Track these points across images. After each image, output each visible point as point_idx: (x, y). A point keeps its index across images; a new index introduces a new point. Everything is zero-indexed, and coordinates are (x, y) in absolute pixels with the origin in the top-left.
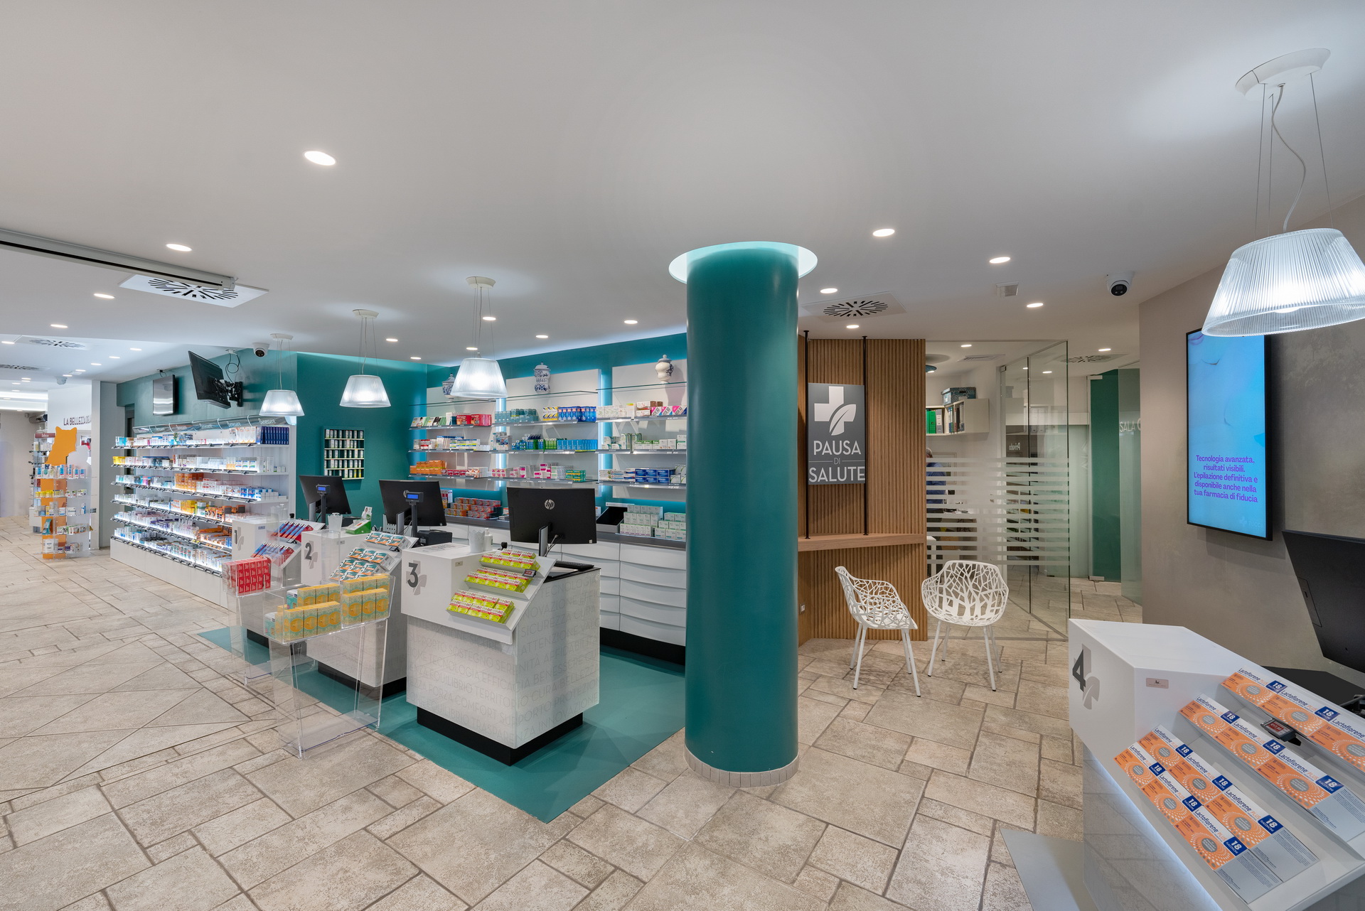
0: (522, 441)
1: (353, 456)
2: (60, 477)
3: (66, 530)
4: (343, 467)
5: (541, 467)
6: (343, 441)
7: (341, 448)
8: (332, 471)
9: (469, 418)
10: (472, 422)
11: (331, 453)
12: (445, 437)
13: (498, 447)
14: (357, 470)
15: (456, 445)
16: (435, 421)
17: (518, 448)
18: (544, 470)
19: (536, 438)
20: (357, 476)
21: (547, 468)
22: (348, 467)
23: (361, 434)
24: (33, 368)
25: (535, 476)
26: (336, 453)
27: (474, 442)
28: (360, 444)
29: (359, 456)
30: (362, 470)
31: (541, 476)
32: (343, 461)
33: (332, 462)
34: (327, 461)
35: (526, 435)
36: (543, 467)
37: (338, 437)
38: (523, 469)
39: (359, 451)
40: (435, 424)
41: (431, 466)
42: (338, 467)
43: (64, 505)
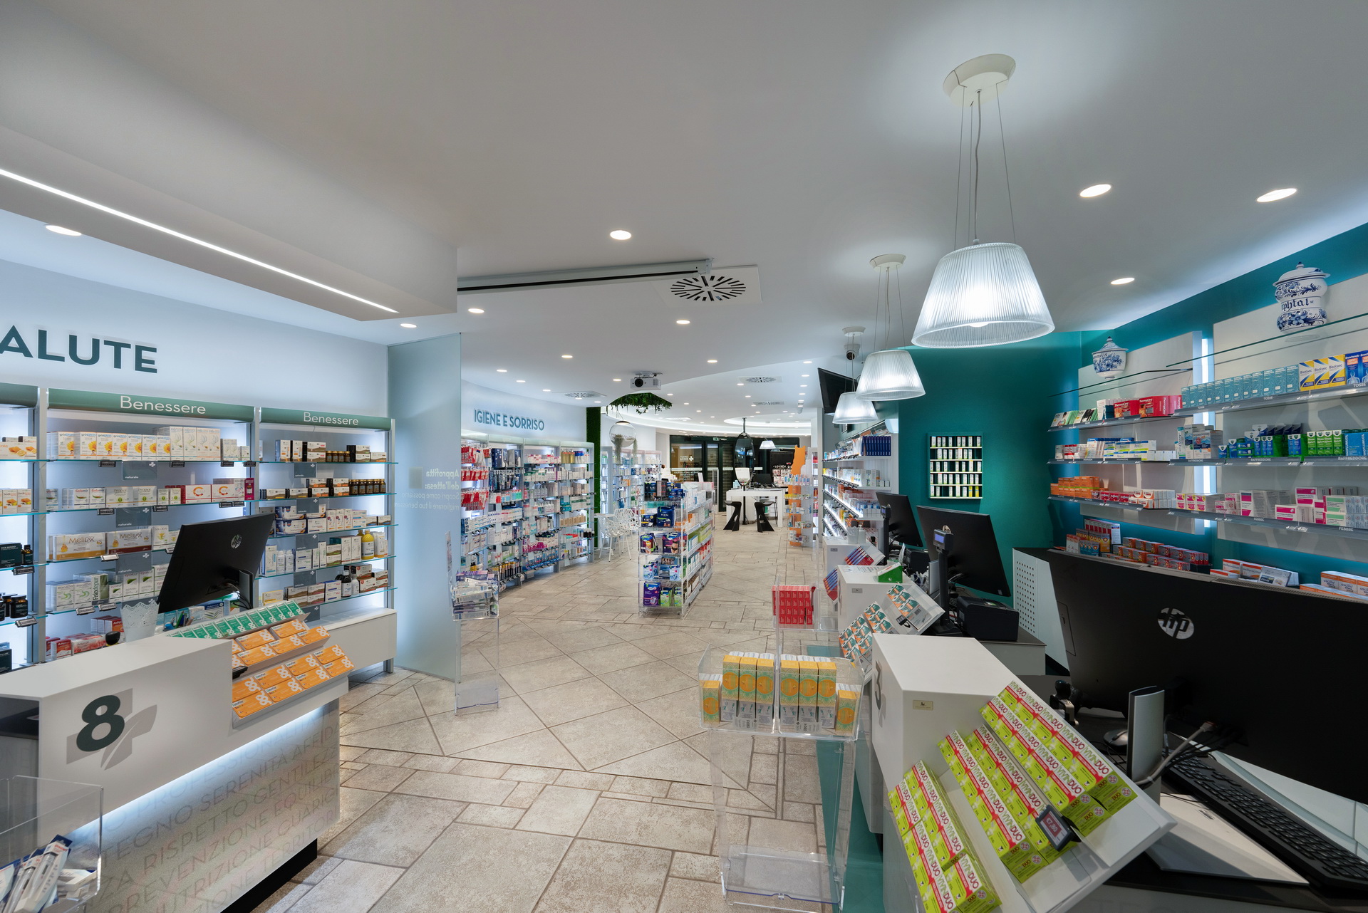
0: (1244, 441)
1: (967, 469)
2: (796, 484)
3: (799, 525)
4: (954, 482)
5: (1298, 496)
6: (954, 450)
7: (951, 459)
8: (941, 487)
9: (1135, 406)
10: (1142, 412)
11: (938, 465)
12: (1099, 440)
13: (1190, 453)
14: (974, 487)
15: (1116, 453)
16: (1084, 417)
17: (1234, 455)
18: (1310, 502)
19: (1280, 434)
20: (974, 495)
21: (1315, 499)
22: (961, 482)
23: (979, 440)
24: (777, 403)
25: (1277, 515)
26: (946, 465)
27: (1144, 446)
28: (977, 454)
29: (975, 468)
30: (980, 488)
31: (1296, 517)
32: (954, 475)
33: (940, 476)
34: (934, 474)
35: (1255, 427)
36: (1306, 497)
37: (947, 445)
38: (1246, 497)
39: (975, 464)
40: (1085, 420)
41: (1077, 485)
42: (948, 483)
43: (800, 506)
